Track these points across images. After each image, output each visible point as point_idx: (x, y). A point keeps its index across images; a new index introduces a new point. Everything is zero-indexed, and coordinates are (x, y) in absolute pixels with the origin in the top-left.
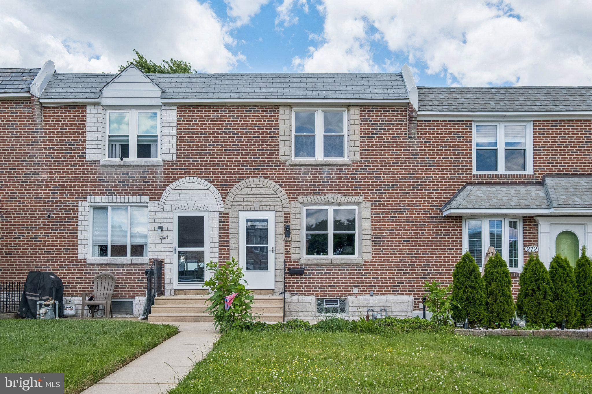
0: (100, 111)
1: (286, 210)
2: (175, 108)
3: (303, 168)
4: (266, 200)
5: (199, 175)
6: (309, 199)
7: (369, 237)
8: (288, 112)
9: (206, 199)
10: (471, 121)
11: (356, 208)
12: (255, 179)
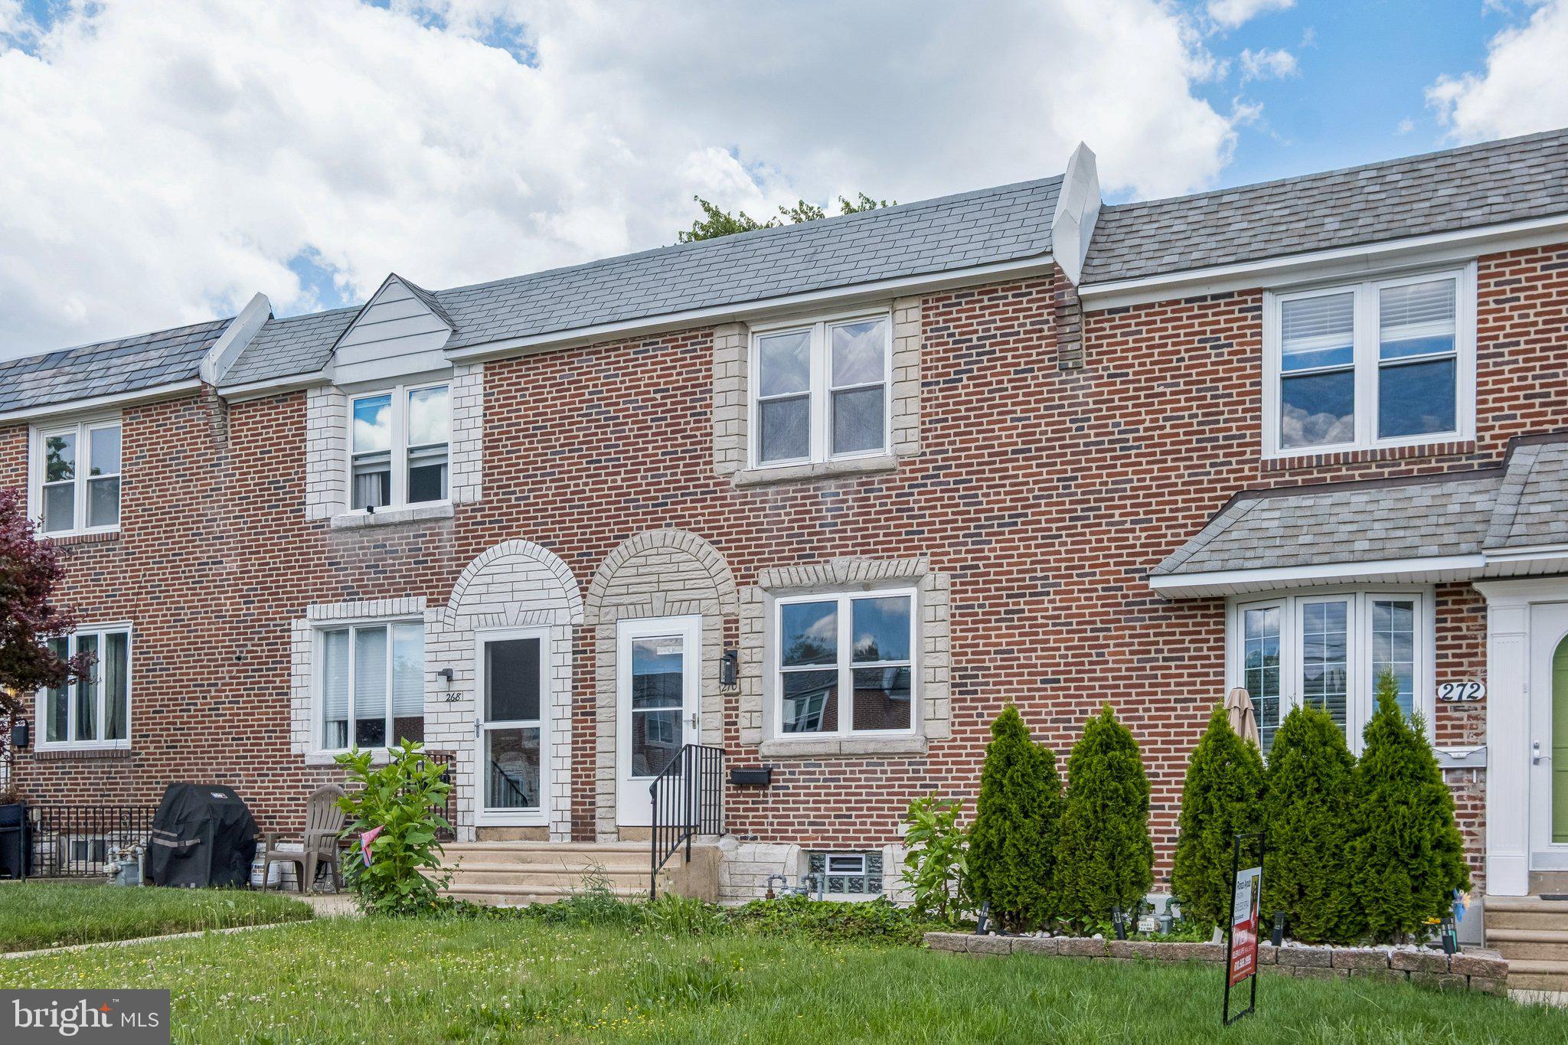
0: (332, 400)
1: (727, 609)
2: (480, 369)
3: (771, 490)
4: (680, 585)
5: (530, 536)
6: (785, 575)
7: (944, 674)
8: (735, 340)
9: (544, 594)
10: (1260, 291)
11: (912, 591)
12: (654, 532)
